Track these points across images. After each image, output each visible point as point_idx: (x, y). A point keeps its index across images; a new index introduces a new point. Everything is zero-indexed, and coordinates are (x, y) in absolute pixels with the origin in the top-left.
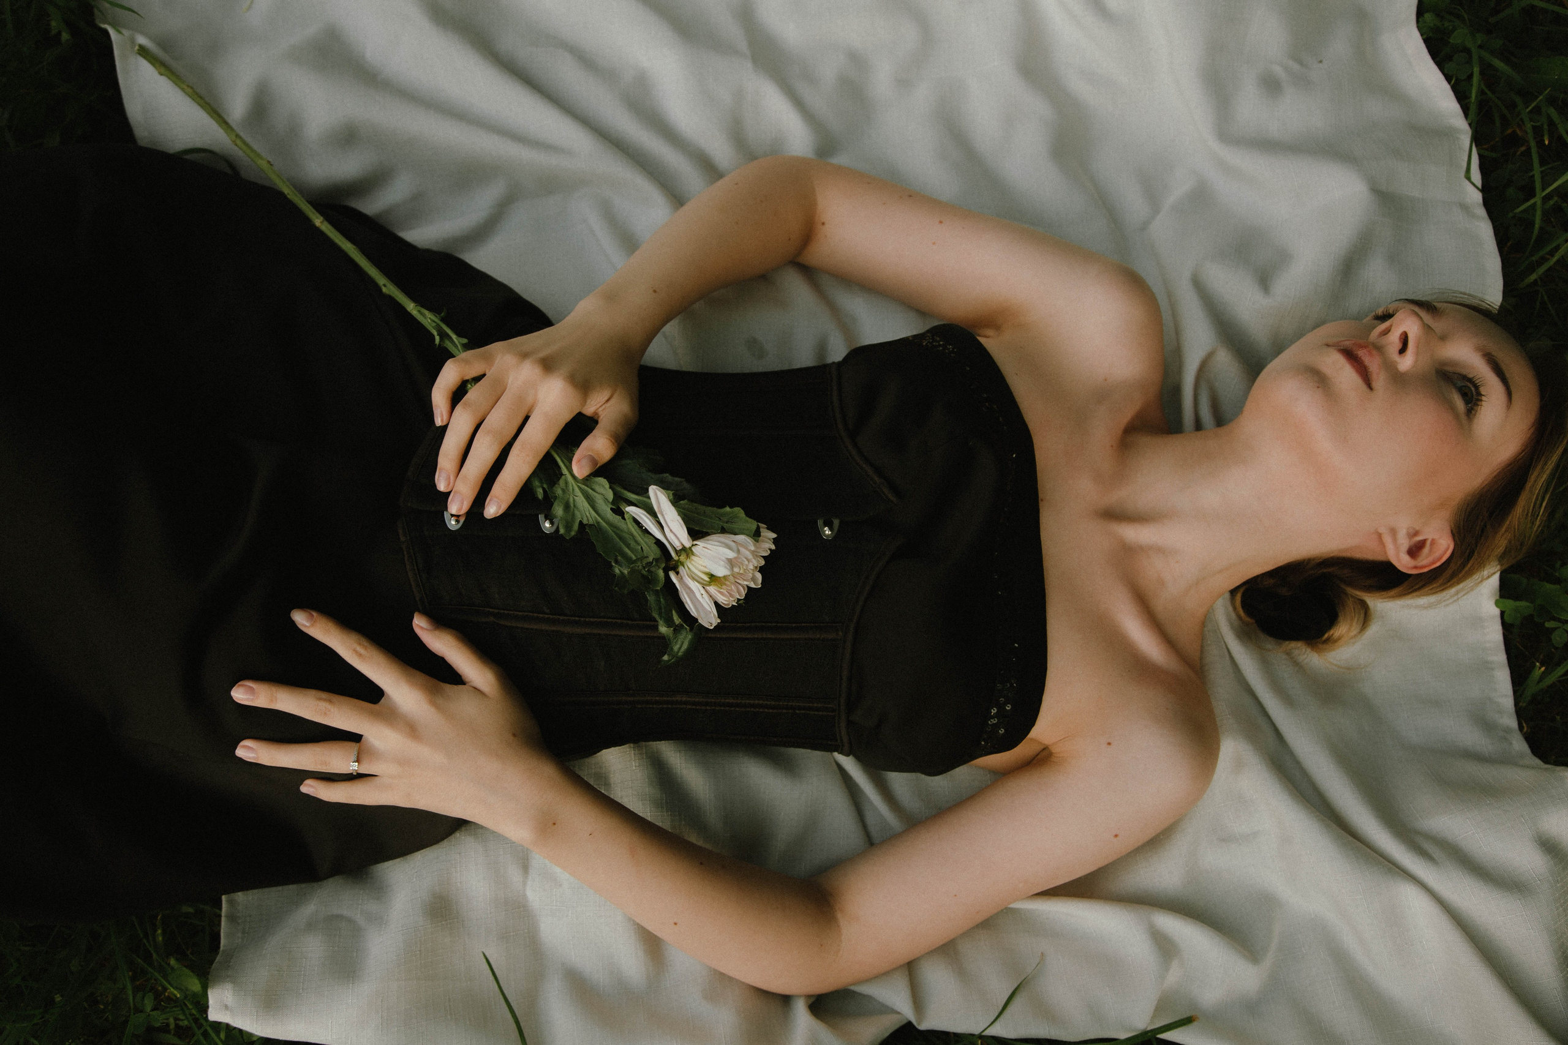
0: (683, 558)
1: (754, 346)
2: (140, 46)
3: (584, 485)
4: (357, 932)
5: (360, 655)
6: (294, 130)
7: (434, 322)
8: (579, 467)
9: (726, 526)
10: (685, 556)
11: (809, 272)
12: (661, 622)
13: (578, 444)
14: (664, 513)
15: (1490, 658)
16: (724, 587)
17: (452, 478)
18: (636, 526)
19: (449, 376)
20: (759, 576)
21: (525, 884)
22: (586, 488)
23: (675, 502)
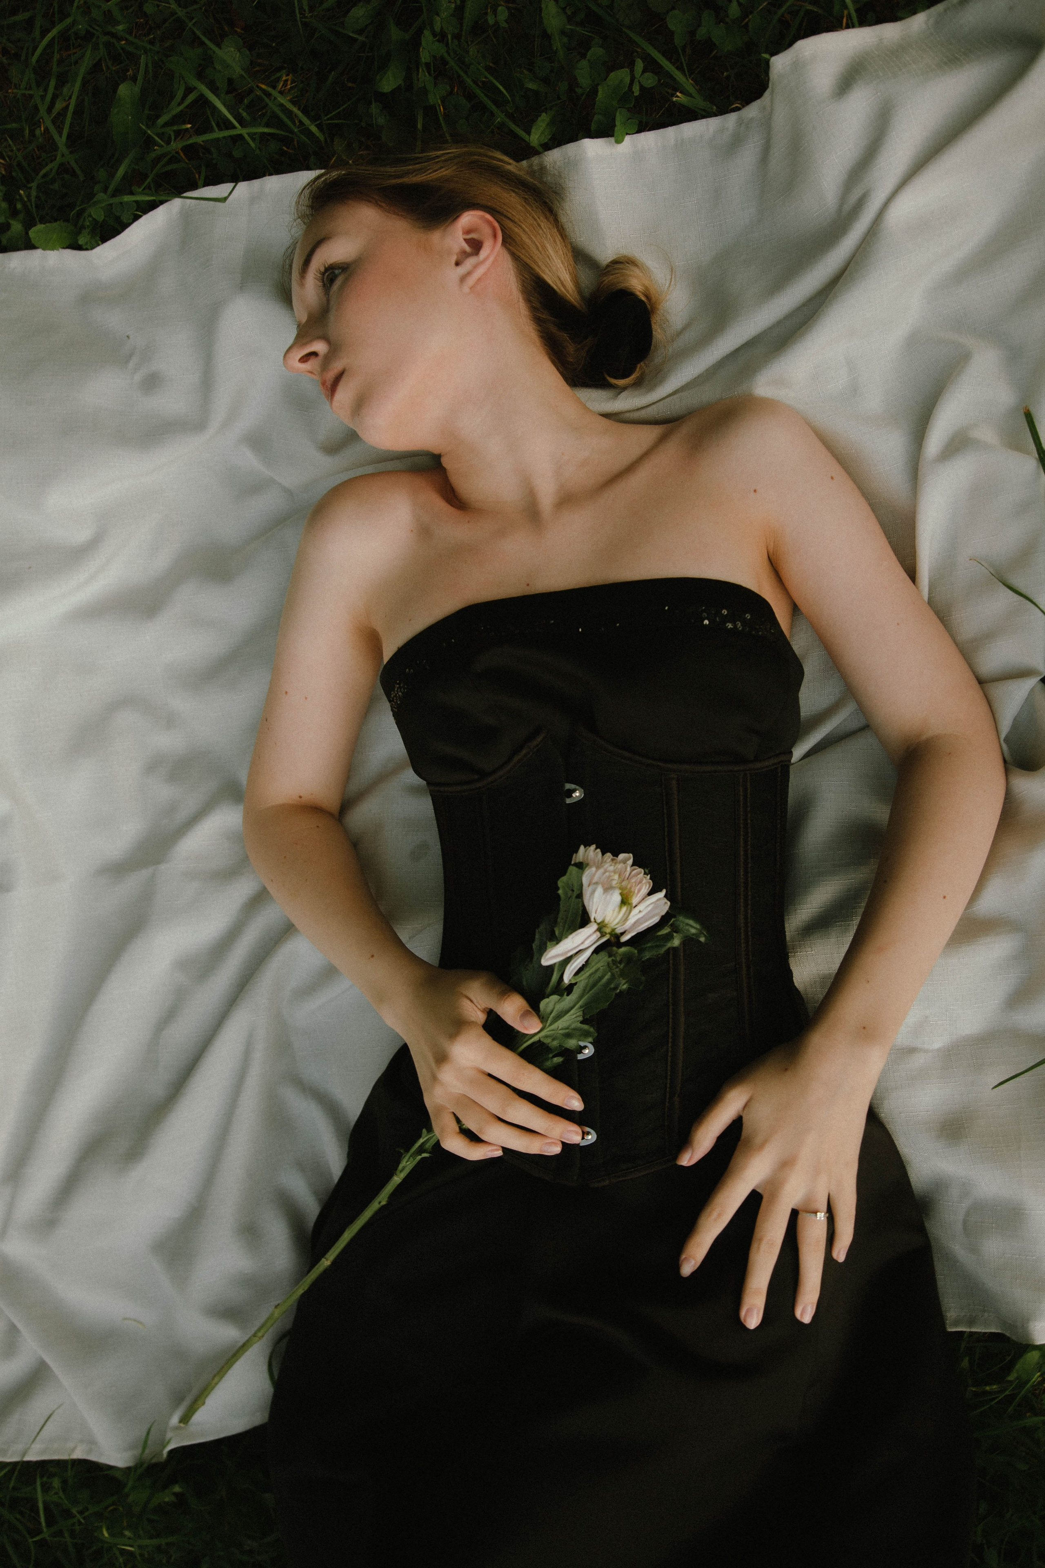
0: (608, 930)
1: (418, 853)
2: (180, 1422)
3: (547, 1021)
4: (979, 1207)
5: (719, 1215)
6: (247, 1281)
7: (409, 1158)
8: (531, 1027)
9: (575, 894)
10: (605, 928)
11: (346, 805)
12: (669, 945)
13: (511, 1029)
14: (567, 950)
15: (672, 142)
16: (633, 889)
17: (550, 1141)
18: (582, 973)
19: (456, 1145)
20: (622, 856)
21: (926, 1051)
22: (550, 1019)
23: (556, 940)
